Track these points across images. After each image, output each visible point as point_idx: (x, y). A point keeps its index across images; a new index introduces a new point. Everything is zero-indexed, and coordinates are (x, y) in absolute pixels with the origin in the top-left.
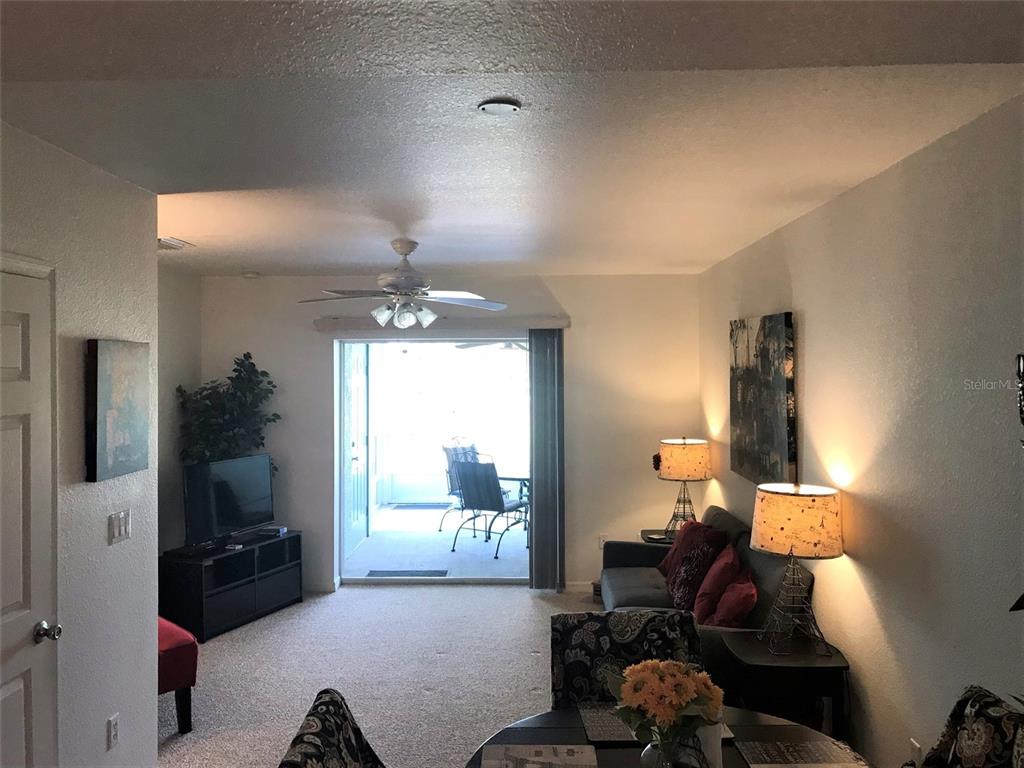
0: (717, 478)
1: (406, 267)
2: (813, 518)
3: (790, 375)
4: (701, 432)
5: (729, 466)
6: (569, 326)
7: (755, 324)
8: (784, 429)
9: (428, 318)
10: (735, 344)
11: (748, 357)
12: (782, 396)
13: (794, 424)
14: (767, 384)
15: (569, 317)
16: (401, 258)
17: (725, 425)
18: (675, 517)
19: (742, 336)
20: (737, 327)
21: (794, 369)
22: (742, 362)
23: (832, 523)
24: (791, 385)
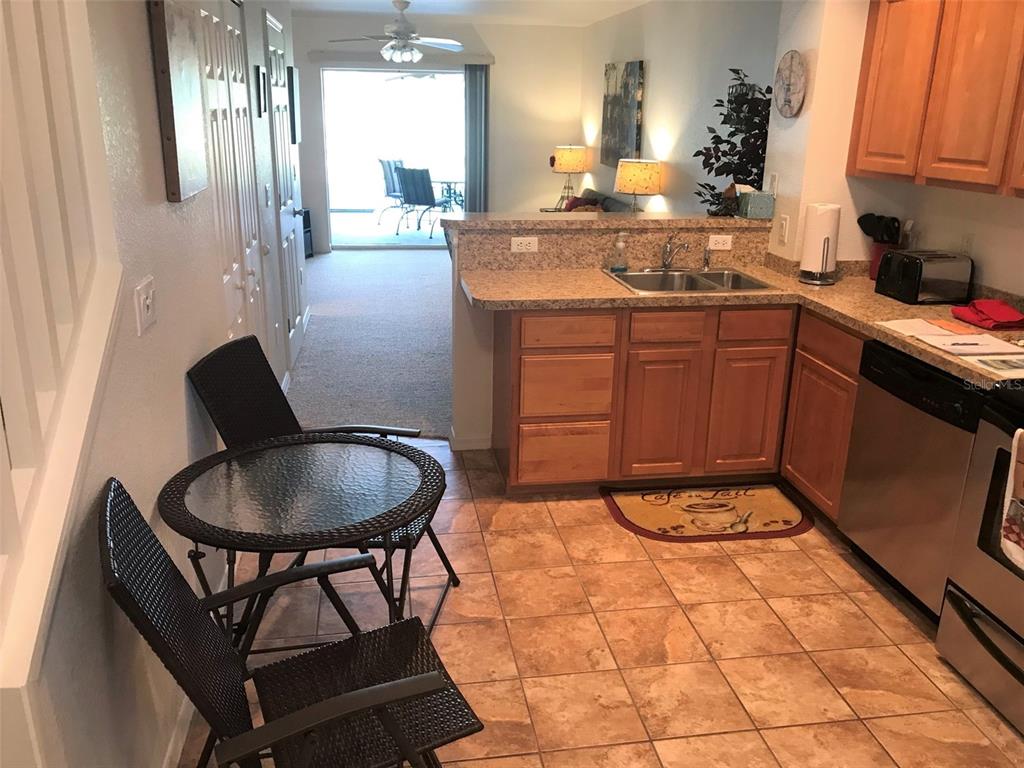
0: (590, 172)
1: (403, 20)
2: (645, 174)
3: (640, 99)
4: (579, 140)
5: (599, 160)
6: (494, 63)
7: (622, 67)
8: (635, 131)
9: (417, 56)
10: (608, 79)
11: (616, 88)
12: (635, 112)
13: (640, 128)
14: (627, 106)
15: (494, 57)
16: (399, 12)
17: (598, 135)
18: (562, 198)
19: (613, 74)
20: (610, 68)
21: (642, 96)
22: (612, 92)
23: (655, 177)
24: (640, 105)
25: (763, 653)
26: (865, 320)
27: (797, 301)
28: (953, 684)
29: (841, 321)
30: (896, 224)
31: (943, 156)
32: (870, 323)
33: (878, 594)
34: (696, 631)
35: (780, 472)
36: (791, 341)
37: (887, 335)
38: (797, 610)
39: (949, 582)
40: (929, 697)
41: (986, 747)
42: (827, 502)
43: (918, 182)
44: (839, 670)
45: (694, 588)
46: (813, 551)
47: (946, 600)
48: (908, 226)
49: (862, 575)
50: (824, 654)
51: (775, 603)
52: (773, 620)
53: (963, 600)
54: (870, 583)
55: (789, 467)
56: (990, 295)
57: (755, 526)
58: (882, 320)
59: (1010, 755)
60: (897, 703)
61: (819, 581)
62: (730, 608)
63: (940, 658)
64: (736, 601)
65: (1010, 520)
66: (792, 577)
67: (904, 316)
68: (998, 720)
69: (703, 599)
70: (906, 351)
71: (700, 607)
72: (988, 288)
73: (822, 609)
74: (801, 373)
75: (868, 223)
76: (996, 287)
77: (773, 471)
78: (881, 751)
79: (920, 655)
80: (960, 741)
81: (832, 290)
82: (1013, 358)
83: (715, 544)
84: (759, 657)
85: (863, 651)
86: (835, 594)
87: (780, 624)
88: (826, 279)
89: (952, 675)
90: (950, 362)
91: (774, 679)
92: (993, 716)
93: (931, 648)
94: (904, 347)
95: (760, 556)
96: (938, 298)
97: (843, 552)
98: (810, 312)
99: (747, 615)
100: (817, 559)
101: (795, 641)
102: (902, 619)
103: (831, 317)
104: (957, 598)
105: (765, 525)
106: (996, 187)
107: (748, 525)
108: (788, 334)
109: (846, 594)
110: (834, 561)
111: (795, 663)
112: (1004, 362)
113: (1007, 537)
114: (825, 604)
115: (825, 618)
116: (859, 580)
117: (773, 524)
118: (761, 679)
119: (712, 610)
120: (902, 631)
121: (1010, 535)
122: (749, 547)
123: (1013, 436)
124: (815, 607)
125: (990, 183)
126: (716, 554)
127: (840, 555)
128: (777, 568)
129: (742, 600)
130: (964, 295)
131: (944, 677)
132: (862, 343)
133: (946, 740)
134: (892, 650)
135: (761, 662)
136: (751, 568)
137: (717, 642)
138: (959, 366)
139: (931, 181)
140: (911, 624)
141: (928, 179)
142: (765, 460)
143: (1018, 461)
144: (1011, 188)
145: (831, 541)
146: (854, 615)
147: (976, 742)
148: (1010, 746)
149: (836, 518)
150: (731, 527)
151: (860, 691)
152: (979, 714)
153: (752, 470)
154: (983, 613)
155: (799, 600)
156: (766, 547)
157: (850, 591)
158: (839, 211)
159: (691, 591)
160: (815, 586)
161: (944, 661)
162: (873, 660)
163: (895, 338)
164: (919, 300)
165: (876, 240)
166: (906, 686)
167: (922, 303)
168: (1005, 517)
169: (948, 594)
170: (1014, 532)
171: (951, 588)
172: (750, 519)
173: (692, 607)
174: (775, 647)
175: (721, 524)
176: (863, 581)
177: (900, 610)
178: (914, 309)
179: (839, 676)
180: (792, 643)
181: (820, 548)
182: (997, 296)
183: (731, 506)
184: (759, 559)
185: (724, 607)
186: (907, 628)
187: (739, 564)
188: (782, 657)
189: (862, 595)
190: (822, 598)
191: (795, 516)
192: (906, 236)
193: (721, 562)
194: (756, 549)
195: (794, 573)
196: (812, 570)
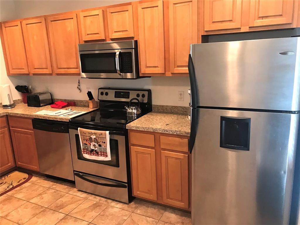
25: (35, 215)
26: (30, 114)
27: (6, 114)
28: (83, 194)
29: (23, 116)
30: (26, 87)
31: (35, 67)
32: (32, 114)
33: (58, 184)
34: (12, 221)
35: (16, 166)
36: (8, 127)
37: (38, 116)
38: (39, 199)
39: (74, 171)
40: (80, 200)
41: (96, 203)
42: (34, 167)
43: (30, 75)
44: (57, 207)
45: (5, 210)
46: (36, 182)
47: (75, 176)
48: (30, 87)
49: (52, 182)
50: (51, 206)
51: (32, 201)
52: (34, 205)
53: (79, 174)
54: (54, 182)
55: (19, 163)
56: (57, 100)
57: (15, 184)
58: (34, 113)
59: (101, 202)
60: (73, 206)
61: (41, 189)
62: (19, 209)
63: (78, 191)
64: (20, 207)
65: (84, 149)
66: (33, 192)
67: (40, 111)
68: (95, 196)
69: (9, 211)
70: (45, 119)
71: (9, 214)
72: (56, 99)
73: (46, 195)
74: (14, 135)
75: (18, 88)
76: (58, 98)
77: (14, 167)
78: (75, 218)
79: (74, 192)
80: (90, 205)
81: (15, 108)
82: (70, 113)
83: (5, 195)
84: (34, 216)
85: (61, 199)
86: (47, 190)
87: (36, 205)
88: (12, 106)
89: (82, 193)
90: (57, 118)
91: (41, 220)
92: (94, 196)
93: (75, 189)
94: (44, 118)
95: (21, 191)
96: (45, 104)
97: (44, 178)
98: (11, 116)
99: (25, 208)
100: (38, 184)
101: (42, 207)
102: (66, 187)
103: (19, 116)
104: (77, 174)
105: (18, 182)
106: (51, 74)
107: (13, 185)
108: (6, 124)
109: (50, 188)
110: (43, 182)
111: (45, 212)
112: (68, 114)
113: (84, 153)
114: (46, 193)
115: (47, 197)
116: (51, 183)
117: (20, 181)
118: (38, 222)
119: (14, 213)
120: (67, 189)
121: (85, 153)
122: (16, 190)
123: (78, 130)
124: (43, 196)
125: (50, 73)
126: (7, 198)
127: (44, 180)
128: (27, 192)
129: (21, 205)
130: (51, 102)
131: (81, 194)
132: (31, 120)
133: (87, 207)
134: (67, 195)
135: (35, 217)
136: (19, 196)
137: (20, 220)
138: (59, 118)
139: (34, 74)
140: (68, 187)
141: (33, 74)
142: (11, 164)
143: (81, 135)
144: (56, 74)
145: (40, 177)
146: (55, 192)
147: (93, 203)
148: (100, 200)
149: (39, 170)
150: (8, 188)
151: (64, 208)
152: (91, 197)
153: (7, 169)
154: (84, 174)
155: (38, 196)
156: (22, 188)
157: (50, 187)
158: (9, 86)
159: (4, 212)
160: (41, 191)
161: (79, 191)
162: (64, 200)
163: (41, 116)
164: (41, 106)
165: (22, 93)
166: (74, 201)
167: (42, 106)
168: (82, 149)
169: (75, 174)
170: (85, 152)
171: (75, 172)
172: (12, 183)
173: (7, 215)
174: (38, 212)
175: (4, 188)
176: (53, 183)
177: (65, 185)
178: (40, 108)
179: (57, 208)
180: (42, 208)
181: (37, 180)
182: (59, 100)
183: (5, 182)
184: (21, 192)
185: (17, 210)
186: (68, 188)
187: (15, 197)
188: (41, 213)
189: (54, 186)
190: (44, 192)
191: (26, 176)
192: (31, 90)
193: (9, 199)
194: (19, 190)
195: (34, 190)
196: (38, 187)
